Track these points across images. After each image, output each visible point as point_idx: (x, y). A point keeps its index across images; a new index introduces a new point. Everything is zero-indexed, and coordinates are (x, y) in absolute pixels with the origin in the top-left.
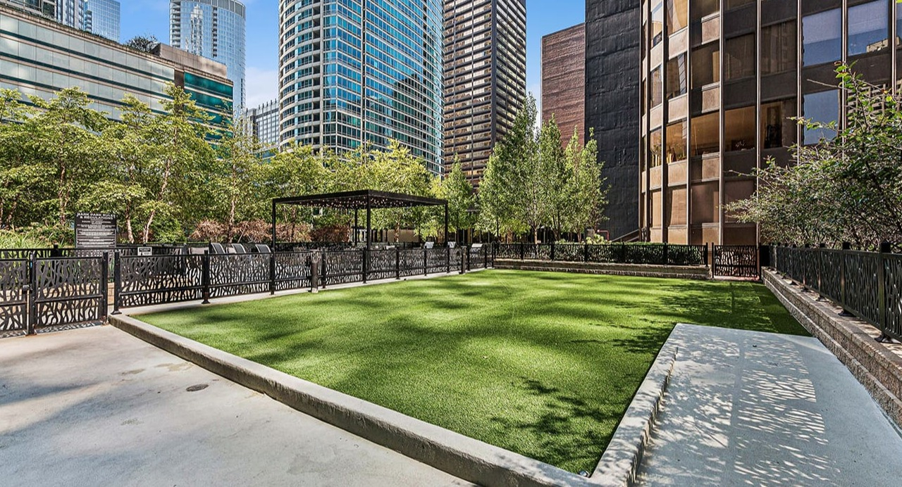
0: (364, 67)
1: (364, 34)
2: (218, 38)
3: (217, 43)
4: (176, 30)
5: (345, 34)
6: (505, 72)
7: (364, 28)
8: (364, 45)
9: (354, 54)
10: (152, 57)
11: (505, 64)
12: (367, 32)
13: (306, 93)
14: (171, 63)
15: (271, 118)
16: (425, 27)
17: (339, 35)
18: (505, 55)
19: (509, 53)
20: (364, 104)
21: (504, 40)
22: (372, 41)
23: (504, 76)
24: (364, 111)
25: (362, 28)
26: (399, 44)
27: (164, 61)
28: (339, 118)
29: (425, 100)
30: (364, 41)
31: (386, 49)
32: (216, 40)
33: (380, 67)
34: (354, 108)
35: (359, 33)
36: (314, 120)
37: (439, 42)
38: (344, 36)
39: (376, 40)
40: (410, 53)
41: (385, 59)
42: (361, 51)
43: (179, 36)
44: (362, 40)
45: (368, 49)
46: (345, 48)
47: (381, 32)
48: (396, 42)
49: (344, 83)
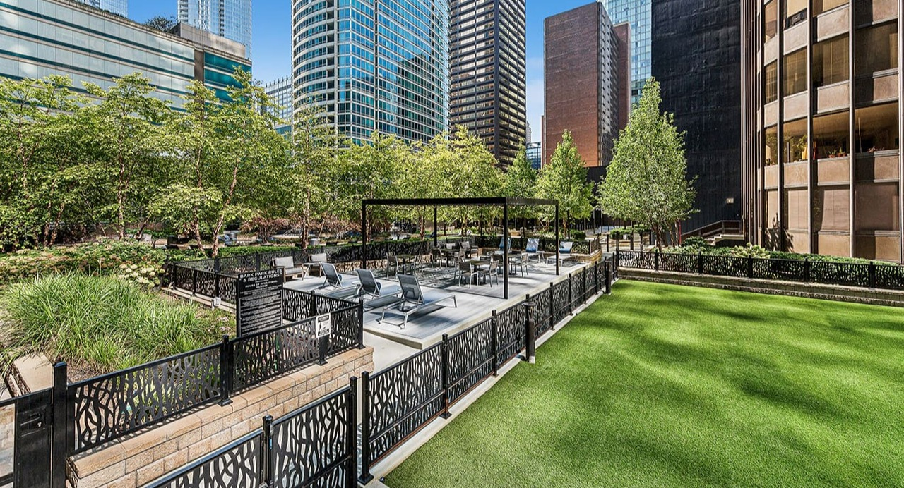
0: (376, 47)
1: (376, 15)
2: (225, 18)
3: (224, 23)
4: (183, 10)
5: (358, 14)
6: (506, 52)
7: (376, 9)
8: (376, 25)
9: (367, 34)
10: (172, 37)
11: (507, 44)
12: (379, 13)
13: (321, 72)
14: (191, 43)
15: (279, 96)
16: (433, 8)
17: (353, 15)
18: (507, 36)
19: (510, 34)
20: (376, 84)
21: (506, 21)
22: (384, 22)
23: (506, 56)
24: (376, 90)
25: (374, 9)
26: (409, 25)
27: (184, 41)
28: (354, 97)
29: (433, 79)
30: (376, 22)
31: (397, 29)
32: (223, 20)
33: (392, 48)
34: (368, 87)
35: (372, 13)
36: (329, 99)
37: (446, 23)
38: (358, 17)
39: (388, 21)
40: (420, 34)
41: (396, 39)
42: (374, 31)
43: (187, 16)
44: (374, 20)
45: (380, 30)
46: (358, 28)
47: (392, 13)
48: (406, 22)
49: (358, 63)
